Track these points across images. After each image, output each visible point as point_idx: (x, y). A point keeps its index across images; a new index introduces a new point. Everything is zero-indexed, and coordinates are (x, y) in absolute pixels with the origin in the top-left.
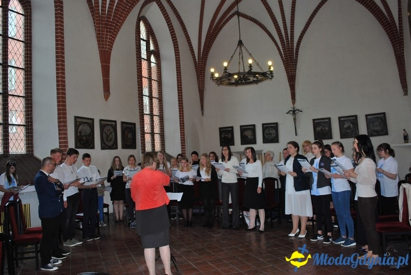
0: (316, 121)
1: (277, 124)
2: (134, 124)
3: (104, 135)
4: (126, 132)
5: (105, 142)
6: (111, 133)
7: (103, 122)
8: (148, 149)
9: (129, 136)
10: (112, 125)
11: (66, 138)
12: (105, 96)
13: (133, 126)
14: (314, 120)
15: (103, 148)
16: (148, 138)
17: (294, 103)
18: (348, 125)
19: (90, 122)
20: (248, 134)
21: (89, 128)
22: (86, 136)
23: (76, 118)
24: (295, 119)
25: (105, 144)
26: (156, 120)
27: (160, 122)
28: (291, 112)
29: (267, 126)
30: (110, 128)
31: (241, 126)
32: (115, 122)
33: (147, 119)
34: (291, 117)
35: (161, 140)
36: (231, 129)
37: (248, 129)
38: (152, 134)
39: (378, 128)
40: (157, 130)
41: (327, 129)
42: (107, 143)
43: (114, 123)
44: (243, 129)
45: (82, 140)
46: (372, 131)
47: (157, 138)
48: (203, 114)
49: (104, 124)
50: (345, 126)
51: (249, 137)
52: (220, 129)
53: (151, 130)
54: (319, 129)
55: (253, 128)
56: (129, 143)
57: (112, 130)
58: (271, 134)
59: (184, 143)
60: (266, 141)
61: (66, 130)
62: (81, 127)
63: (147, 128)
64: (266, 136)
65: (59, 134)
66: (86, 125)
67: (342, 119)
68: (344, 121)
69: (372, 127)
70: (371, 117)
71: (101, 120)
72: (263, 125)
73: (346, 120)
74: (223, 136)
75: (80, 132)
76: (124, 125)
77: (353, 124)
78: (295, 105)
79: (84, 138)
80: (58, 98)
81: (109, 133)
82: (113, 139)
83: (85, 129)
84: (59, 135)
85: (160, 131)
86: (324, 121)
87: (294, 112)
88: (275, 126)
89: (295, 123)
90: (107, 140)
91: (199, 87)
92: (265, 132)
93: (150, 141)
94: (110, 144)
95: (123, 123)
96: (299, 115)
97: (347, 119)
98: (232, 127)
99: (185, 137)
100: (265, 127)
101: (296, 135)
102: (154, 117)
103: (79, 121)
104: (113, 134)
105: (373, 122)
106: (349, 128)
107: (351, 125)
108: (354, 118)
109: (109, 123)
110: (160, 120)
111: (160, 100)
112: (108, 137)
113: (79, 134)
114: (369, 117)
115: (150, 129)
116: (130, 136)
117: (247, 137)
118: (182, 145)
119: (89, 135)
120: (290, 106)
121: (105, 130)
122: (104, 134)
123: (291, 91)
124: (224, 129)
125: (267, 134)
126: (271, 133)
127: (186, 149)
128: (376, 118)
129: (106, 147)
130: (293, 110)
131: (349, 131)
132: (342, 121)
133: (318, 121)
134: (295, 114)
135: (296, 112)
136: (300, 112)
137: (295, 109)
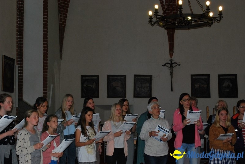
0: (194, 77)
1: (151, 76)
14: (192, 76)
17: (171, 54)
18: (227, 84)
20: (117, 85)
24: (172, 73)
28: (169, 65)
31: (109, 76)
34: (167, 70)
36: (96, 78)
37: (117, 79)
41: (205, 86)
44: (111, 79)
48: (61, 57)
50: (224, 85)
51: (118, 89)
52: (82, 76)
54: (197, 86)
55: (122, 79)
58: (144, 87)
60: (137, 95)
64: (138, 89)
67: (221, 77)
68: (223, 79)
72: (135, 76)
73: (226, 79)
74: (85, 86)
78: (172, 59)
86: (203, 77)
87: (171, 65)
88: (149, 79)
91: (60, 24)
92: (137, 85)
96: (176, 69)
97: (226, 77)
98: (98, 76)
100: (137, 78)
101: (172, 91)
106: (228, 87)
107: (231, 85)
108: (234, 77)
117: (115, 89)
120: (167, 58)
123: (169, 41)
124: (87, 78)
125: (138, 87)
130: (170, 62)
131: (227, 90)
132: (221, 79)
133: (196, 77)
134: (173, 67)
135: (174, 65)
136: (178, 66)
137: (173, 62)
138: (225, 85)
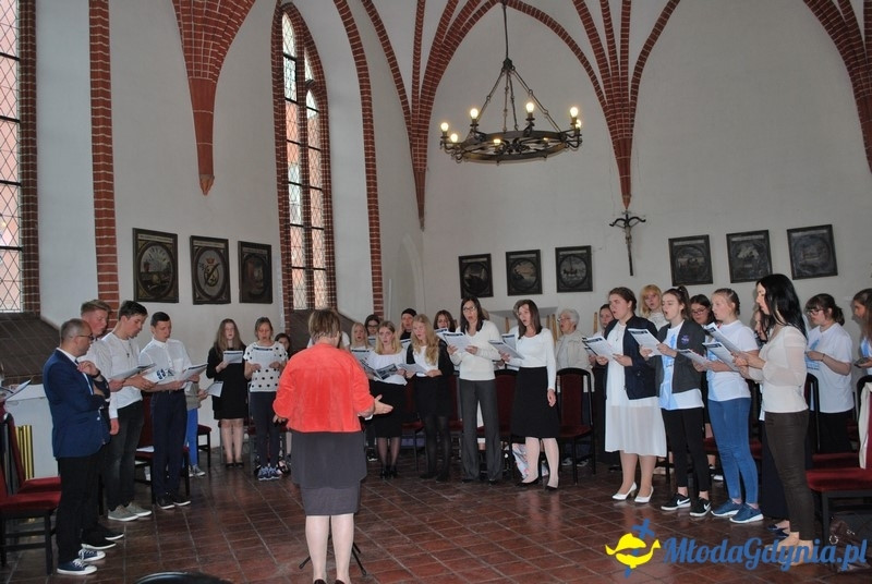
0: (676, 244)
1: (588, 248)
2: (268, 248)
3: (201, 272)
4: (250, 266)
5: (203, 287)
6: (215, 267)
7: (197, 243)
8: (300, 302)
9: (256, 274)
10: (216, 250)
11: (114, 278)
12: (202, 184)
13: (265, 252)
14: (671, 241)
15: (197, 301)
16: (298, 278)
17: (627, 202)
18: (748, 252)
19: (168, 243)
20: (525, 271)
21: (166, 256)
22: (158, 273)
23: (137, 232)
24: (629, 239)
25: (202, 291)
26: (318, 238)
27: (326, 243)
28: (621, 223)
29: (565, 253)
30: (212, 255)
31: (508, 254)
32: (226, 242)
33: (297, 236)
34: (619, 233)
35: (328, 284)
36: (485, 259)
37: (524, 259)
38: (309, 269)
39: (815, 260)
40: (319, 260)
41: (701, 260)
42: (208, 290)
43: (222, 245)
44: (513, 259)
45: (151, 283)
46: (803, 266)
47: (320, 279)
48: (422, 225)
49: (200, 246)
50: (741, 256)
51: (526, 277)
52: (461, 258)
53: (307, 262)
54: (682, 260)
55: (534, 258)
56: (257, 291)
57: (217, 260)
58: (576, 272)
59: (381, 290)
60: (563, 286)
61: (115, 259)
62: (147, 252)
63: (297, 257)
64: (564, 276)
65: (99, 268)
66: (160, 248)
67: (734, 239)
68: (739, 243)
69: (802, 256)
70: (800, 234)
71: (193, 238)
72: (558, 250)
73: (743, 241)
74: (467, 276)
75: (147, 265)
76: (245, 249)
77: (759, 249)
78: (630, 207)
79: (155, 278)
80: (96, 186)
81: (210, 268)
82: (221, 281)
83: (158, 257)
84: (98, 271)
85: (327, 264)
86: (694, 242)
87: (627, 222)
88: (584, 254)
89: (629, 247)
90: (206, 282)
91: (414, 165)
92: (563, 268)
93: (304, 287)
94: (214, 291)
95: (242, 245)
96: (638, 228)
97: (745, 238)
98: (488, 256)
99: (383, 276)
100: (563, 255)
101: (632, 274)
102: (314, 232)
103: (144, 240)
104: (221, 268)
105: (804, 246)
106: (749, 259)
107: (755, 253)
108: (762, 237)
109: (212, 244)
110: (326, 238)
111: (327, 193)
112: (209, 275)
113: (143, 270)
114: (795, 235)
115: (303, 259)
116: (258, 273)
117: (522, 277)
118: (375, 296)
119: (167, 272)
120: (618, 210)
121: (203, 260)
122: (200, 270)
123: (621, 174)
124: (469, 261)
125: (565, 272)
126: (576, 269)
127: (384, 305)
128: (812, 237)
129: (206, 299)
130: (624, 217)
131: (749, 266)
132: (735, 242)
133: (680, 243)
134: (630, 227)
135: (632, 223)
136: (640, 223)
137: (630, 216)
138: (743, 254)
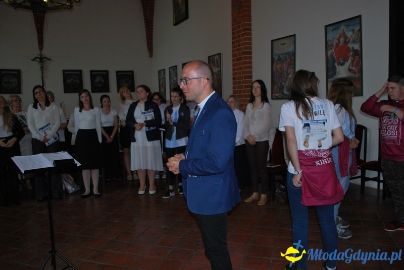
0: (66, 73)
1: (19, 71)
14: (64, 71)
17: (41, 48)
18: (99, 79)
24: (42, 68)
28: (38, 60)
29: (5, 72)
34: (36, 66)
41: (78, 81)
54: (69, 81)
60: (4, 91)
64: (4, 85)
67: (93, 73)
70: (122, 73)
72: (1, 70)
73: (97, 75)
78: (43, 52)
86: (75, 73)
87: (42, 59)
88: (17, 74)
89: (42, 73)
92: (3, 80)
96: (47, 63)
97: (98, 73)
105: (123, 78)
106: (100, 82)
107: (103, 80)
108: (105, 73)
114: (119, 74)
120: (36, 53)
123: (38, 34)
125: (5, 82)
126: (11, 82)
128: (126, 75)
130: (39, 57)
131: (100, 85)
132: (94, 74)
133: (68, 73)
134: (43, 62)
135: (44, 60)
136: (48, 61)
137: (42, 57)
138: (97, 80)
